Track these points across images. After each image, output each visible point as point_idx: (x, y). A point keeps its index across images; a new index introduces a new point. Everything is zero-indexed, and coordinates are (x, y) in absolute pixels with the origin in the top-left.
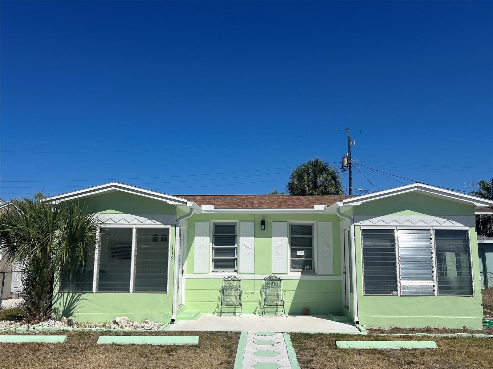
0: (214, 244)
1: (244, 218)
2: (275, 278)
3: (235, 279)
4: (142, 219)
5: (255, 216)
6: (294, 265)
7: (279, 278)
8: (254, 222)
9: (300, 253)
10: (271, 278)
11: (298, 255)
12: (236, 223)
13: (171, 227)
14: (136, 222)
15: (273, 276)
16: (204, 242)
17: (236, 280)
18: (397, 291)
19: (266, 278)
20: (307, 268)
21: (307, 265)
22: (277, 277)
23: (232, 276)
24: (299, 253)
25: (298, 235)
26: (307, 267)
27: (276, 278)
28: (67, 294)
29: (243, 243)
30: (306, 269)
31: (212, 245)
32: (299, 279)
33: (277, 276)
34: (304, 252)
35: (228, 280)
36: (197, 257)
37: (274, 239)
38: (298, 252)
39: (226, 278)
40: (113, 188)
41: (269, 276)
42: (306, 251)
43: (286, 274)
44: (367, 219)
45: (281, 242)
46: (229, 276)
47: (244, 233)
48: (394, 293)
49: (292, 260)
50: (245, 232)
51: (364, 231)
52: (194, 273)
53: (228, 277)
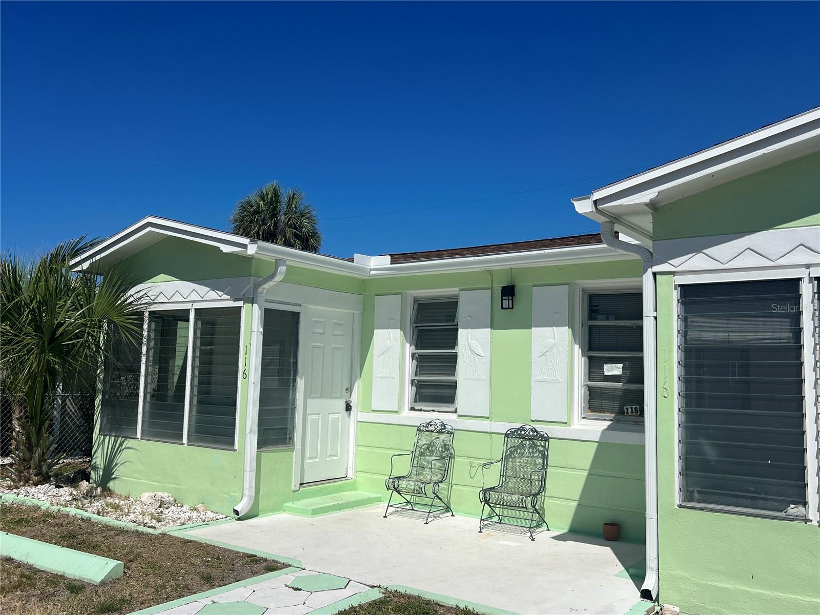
0: (413, 347)
1: (469, 283)
2: (531, 433)
3: (443, 429)
4: (202, 290)
5: (492, 275)
6: (597, 403)
7: (542, 433)
8: (490, 290)
9: (612, 370)
10: (523, 432)
11: (606, 373)
12: (457, 297)
13: (244, 304)
14: (194, 297)
15: (528, 427)
16: (390, 341)
17: (443, 433)
18: (805, 504)
19: (509, 432)
20: (630, 411)
21: (630, 402)
22: (536, 431)
23: (437, 422)
24: (608, 371)
25: (607, 319)
26: (629, 409)
27: (535, 434)
28: (108, 437)
29: (466, 344)
30: (627, 413)
31: (409, 349)
32: (597, 440)
33: (538, 427)
34: (621, 365)
35: (427, 431)
36: (377, 376)
37: (535, 330)
38: (606, 367)
39: (425, 425)
40: (149, 229)
41: (518, 426)
42: (627, 363)
43: (566, 423)
44: (698, 249)
45: (553, 341)
46: (431, 422)
47: (468, 318)
48: (793, 510)
49: (588, 387)
50: (471, 316)
51: (686, 290)
52: (372, 411)
53: (429, 424)
